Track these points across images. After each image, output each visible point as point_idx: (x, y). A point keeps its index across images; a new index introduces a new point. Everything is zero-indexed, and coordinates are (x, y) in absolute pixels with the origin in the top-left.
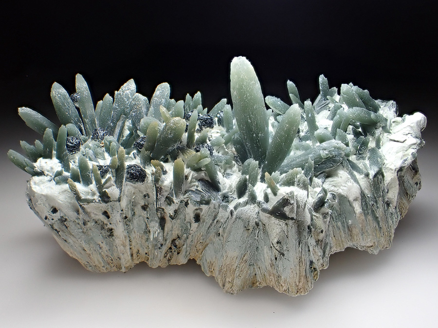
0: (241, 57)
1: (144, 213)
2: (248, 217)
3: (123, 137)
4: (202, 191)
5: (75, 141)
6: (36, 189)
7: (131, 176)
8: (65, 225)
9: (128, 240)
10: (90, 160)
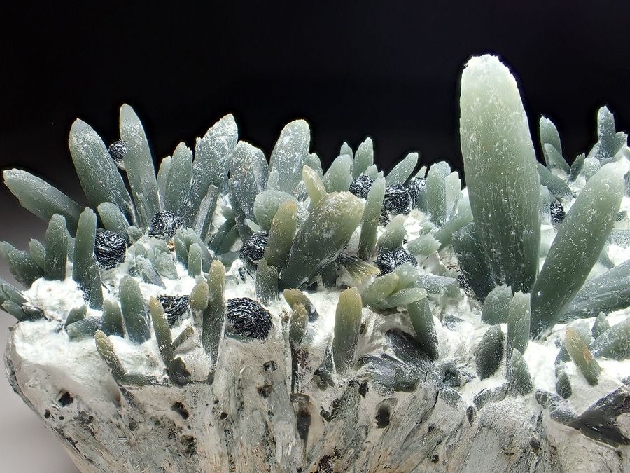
0: (488, 56)
1: (263, 403)
2: (511, 426)
3: (212, 228)
4: (395, 357)
5: (114, 241)
6: (25, 351)
7: (238, 326)
8: (91, 430)
9: (227, 462)
10: (147, 280)
